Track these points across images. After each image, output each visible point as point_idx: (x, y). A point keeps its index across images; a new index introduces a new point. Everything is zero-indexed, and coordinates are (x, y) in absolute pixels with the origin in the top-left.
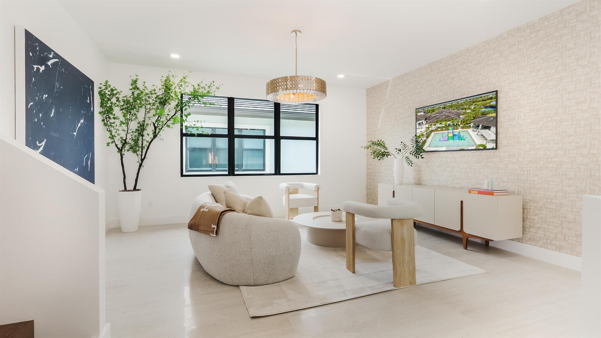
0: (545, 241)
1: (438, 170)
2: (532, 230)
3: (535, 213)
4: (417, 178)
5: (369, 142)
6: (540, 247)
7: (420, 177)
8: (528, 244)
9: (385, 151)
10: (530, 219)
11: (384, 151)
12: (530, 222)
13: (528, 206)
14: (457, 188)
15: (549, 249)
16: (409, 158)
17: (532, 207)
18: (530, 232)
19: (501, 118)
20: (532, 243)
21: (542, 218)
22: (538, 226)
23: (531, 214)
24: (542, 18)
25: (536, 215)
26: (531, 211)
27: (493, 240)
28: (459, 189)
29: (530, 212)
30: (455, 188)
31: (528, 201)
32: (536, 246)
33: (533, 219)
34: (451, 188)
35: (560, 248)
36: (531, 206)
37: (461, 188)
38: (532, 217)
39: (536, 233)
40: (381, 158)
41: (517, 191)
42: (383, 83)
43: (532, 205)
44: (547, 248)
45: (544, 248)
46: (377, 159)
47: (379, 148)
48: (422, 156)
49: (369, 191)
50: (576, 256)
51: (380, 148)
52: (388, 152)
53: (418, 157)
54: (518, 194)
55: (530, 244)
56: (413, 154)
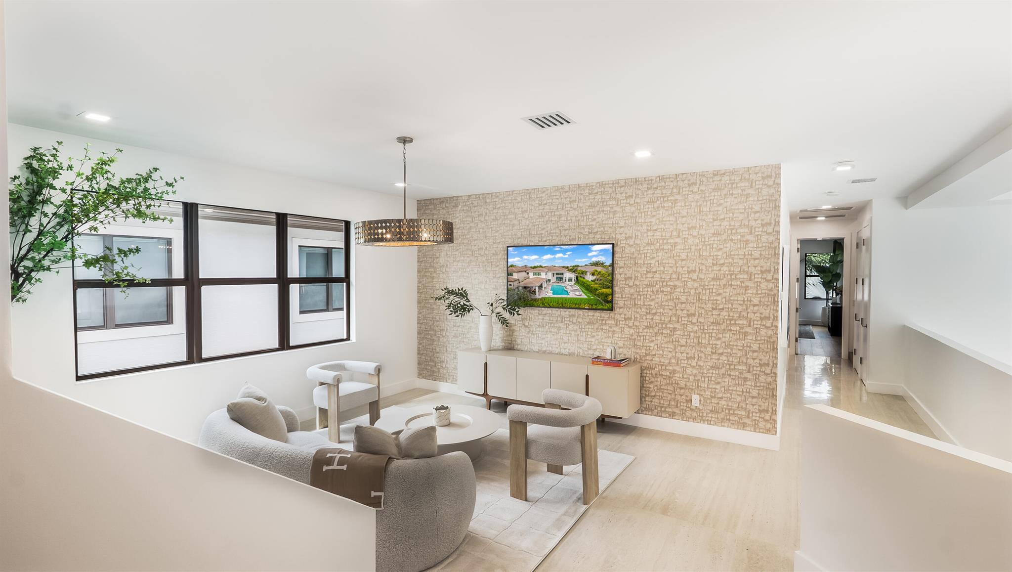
0: (659, 409)
1: (539, 331)
2: (647, 399)
3: (650, 381)
4: (508, 340)
5: (442, 290)
6: (655, 416)
7: (513, 340)
8: (643, 414)
9: (467, 303)
10: (646, 387)
11: (464, 303)
12: (646, 391)
13: (644, 373)
14: (565, 355)
15: (664, 417)
16: (501, 315)
17: (648, 375)
18: (646, 401)
19: (616, 275)
20: (648, 413)
21: (657, 386)
22: (653, 394)
23: (646, 382)
24: (659, 177)
25: (652, 382)
26: (647, 379)
27: (621, 418)
28: (567, 355)
29: (645, 380)
30: (562, 355)
31: (644, 368)
32: (651, 415)
33: (649, 388)
34: (557, 354)
35: (672, 415)
36: (646, 373)
37: (570, 354)
38: (648, 386)
39: (651, 401)
40: (460, 314)
41: (633, 358)
42: (450, 197)
43: (648, 372)
44: (661, 416)
45: (659, 416)
46: (454, 315)
47: (457, 299)
48: (519, 313)
49: (423, 357)
50: (686, 421)
51: (459, 299)
52: (471, 306)
53: (514, 314)
54: (634, 362)
55: (646, 414)
56: (506, 310)
